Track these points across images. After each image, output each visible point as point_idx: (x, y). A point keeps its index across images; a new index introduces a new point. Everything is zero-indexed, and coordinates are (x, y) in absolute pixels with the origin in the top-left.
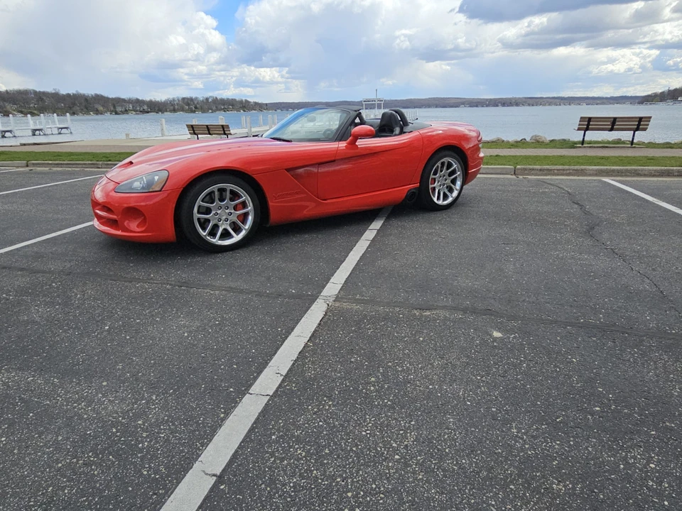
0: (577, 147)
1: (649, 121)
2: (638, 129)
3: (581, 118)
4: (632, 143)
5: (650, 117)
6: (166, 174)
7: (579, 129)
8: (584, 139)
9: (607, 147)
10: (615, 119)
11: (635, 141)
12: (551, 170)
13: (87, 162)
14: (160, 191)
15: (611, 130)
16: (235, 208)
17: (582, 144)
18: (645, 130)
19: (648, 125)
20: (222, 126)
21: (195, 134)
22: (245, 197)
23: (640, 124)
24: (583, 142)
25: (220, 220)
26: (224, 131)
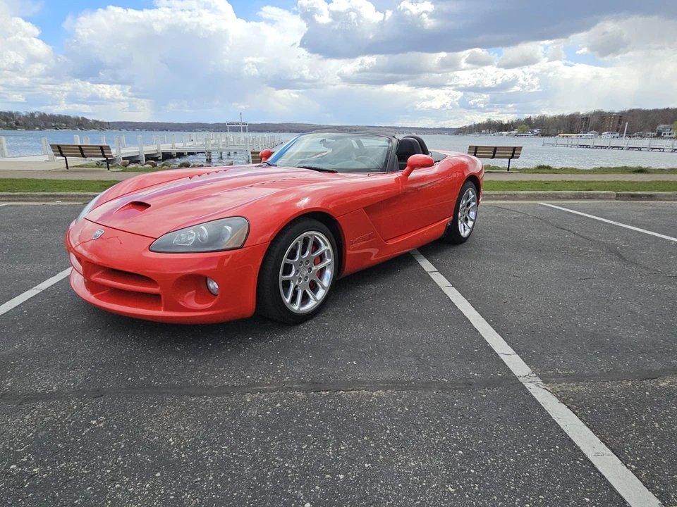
1: (521, 151)
2: (512, 157)
3: (470, 147)
4: (508, 169)
5: (521, 147)
9: (491, 172)
10: (496, 148)
11: (510, 168)
12: (490, 195)
15: (493, 157)
18: (518, 157)
19: (520, 154)
20: (101, 148)
21: (62, 155)
23: (514, 153)
26: (103, 153)
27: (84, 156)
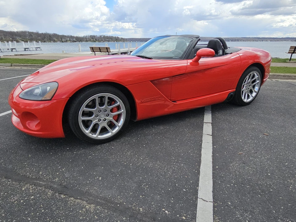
0: (287, 62)
6: (56, 85)
7: (289, 53)
8: (291, 58)
13: (39, 65)
14: (50, 100)
16: (112, 111)
17: (290, 61)
20: (107, 48)
21: (93, 51)
22: (119, 102)
24: (290, 59)
25: (100, 120)
26: (107, 50)
27: (101, 52)
